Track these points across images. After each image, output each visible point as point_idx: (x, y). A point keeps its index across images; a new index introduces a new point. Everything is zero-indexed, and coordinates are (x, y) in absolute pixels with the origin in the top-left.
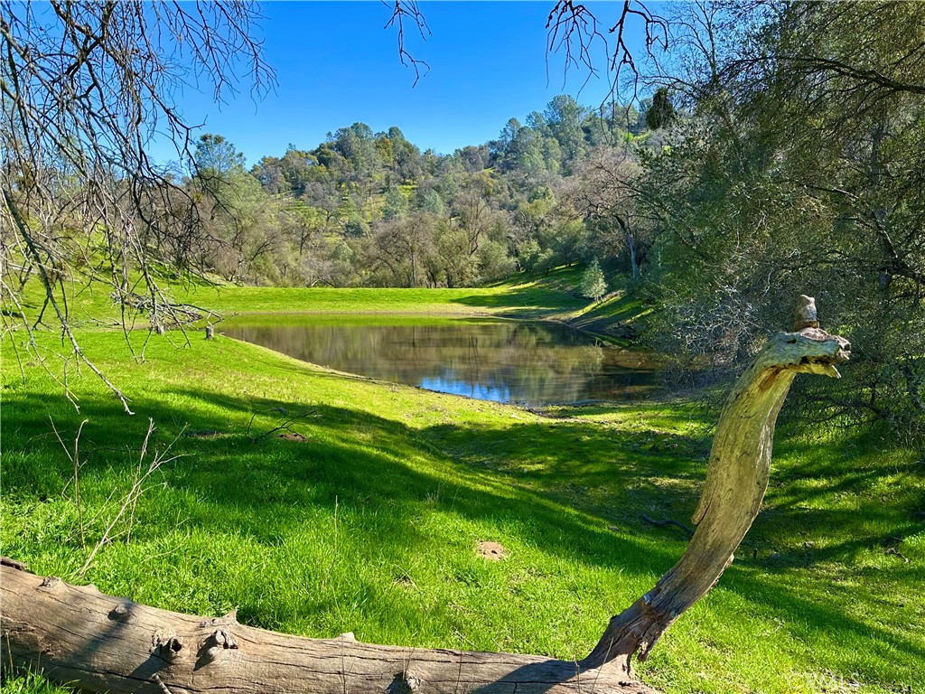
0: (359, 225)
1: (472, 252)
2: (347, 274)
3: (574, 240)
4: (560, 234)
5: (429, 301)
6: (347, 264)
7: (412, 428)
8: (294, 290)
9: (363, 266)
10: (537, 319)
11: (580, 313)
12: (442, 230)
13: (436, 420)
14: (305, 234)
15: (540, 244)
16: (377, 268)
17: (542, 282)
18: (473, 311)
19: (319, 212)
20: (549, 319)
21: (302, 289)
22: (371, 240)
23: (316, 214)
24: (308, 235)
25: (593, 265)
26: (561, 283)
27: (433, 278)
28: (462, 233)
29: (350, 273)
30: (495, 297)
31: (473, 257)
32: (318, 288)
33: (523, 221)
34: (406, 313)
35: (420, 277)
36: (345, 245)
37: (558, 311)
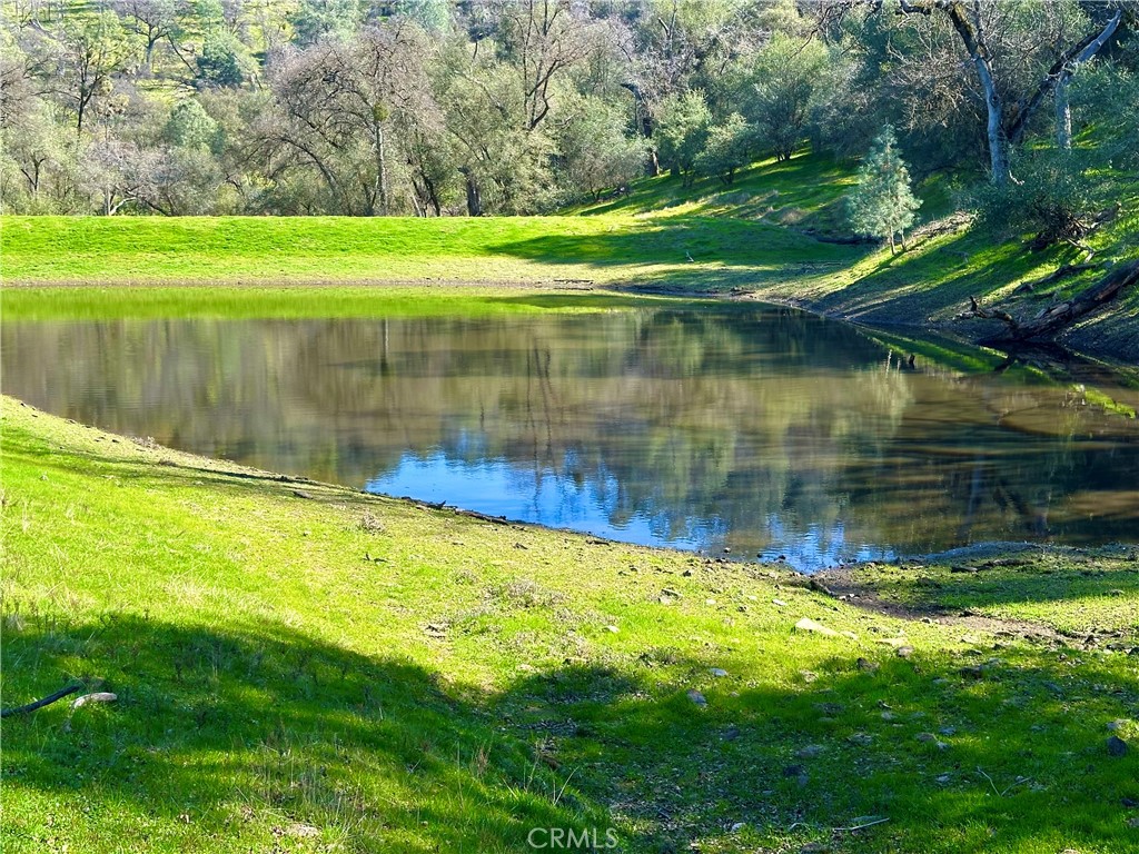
0: (231, 57)
1: (534, 124)
2: (203, 182)
3: (801, 91)
4: (763, 75)
5: (430, 251)
6: (203, 158)
7: (460, 686)
8: (57, 222)
9: (244, 161)
10: (726, 297)
11: (842, 280)
12: (453, 67)
13: (541, 653)
14: (91, 80)
15: (711, 102)
16: (282, 168)
17: (721, 201)
18: (548, 276)
19: (126, 26)
20: (759, 295)
21: (85, 221)
22: (266, 94)
23: (119, 31)
24: (98, 82)
25: (880, 148)
26: (770, 201)
27: (431, 195)
28: (506, 74)
29: (210, 178)
30: (606, 239)
31: (537, 137)
32: (124, 217)
33: (666, 44)
34: (366, 283)
35: (397, 190)
36: (197, 108)
37: (781, 274)
